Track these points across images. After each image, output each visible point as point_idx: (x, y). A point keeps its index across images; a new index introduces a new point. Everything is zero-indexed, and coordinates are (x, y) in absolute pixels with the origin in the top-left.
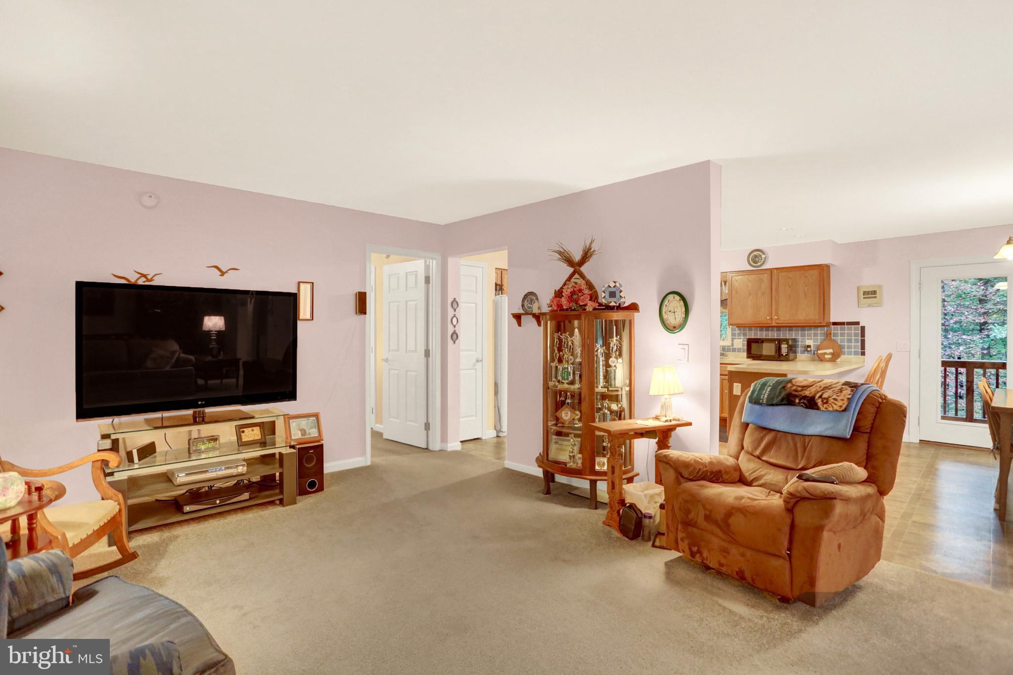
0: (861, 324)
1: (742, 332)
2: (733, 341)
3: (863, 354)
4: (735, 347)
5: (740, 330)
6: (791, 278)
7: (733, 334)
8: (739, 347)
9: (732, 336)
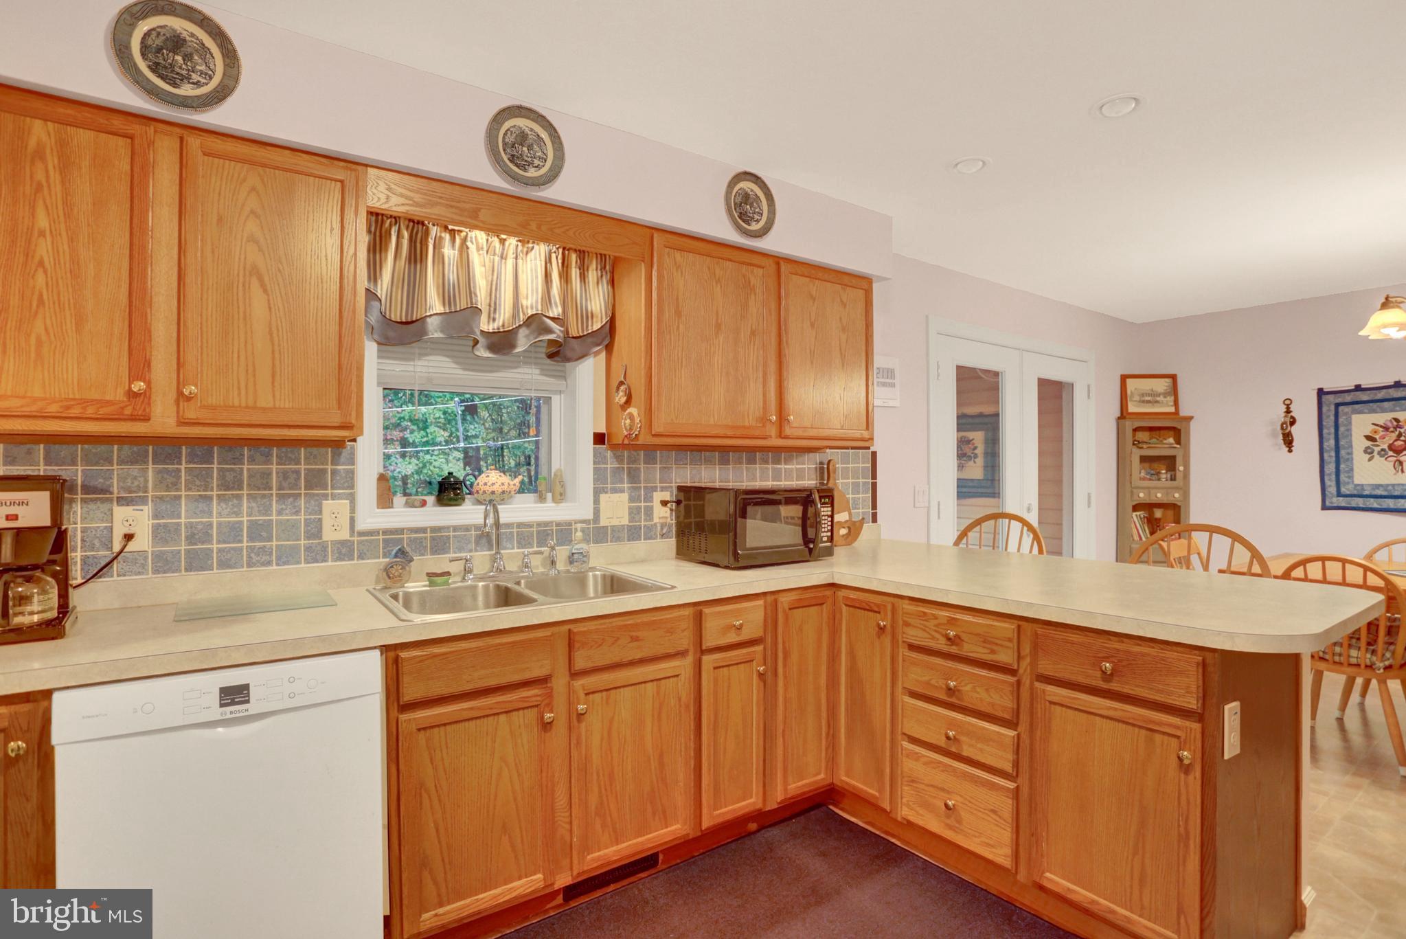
0: (872, 449)
1: (625, 466)
2: (596, 501)
3: (874, 520)
4: (603, 522)
5: (619, 459)
6: (814, 299)
7: (599, 476)
8: (615, 522)
9: (596, 480)
